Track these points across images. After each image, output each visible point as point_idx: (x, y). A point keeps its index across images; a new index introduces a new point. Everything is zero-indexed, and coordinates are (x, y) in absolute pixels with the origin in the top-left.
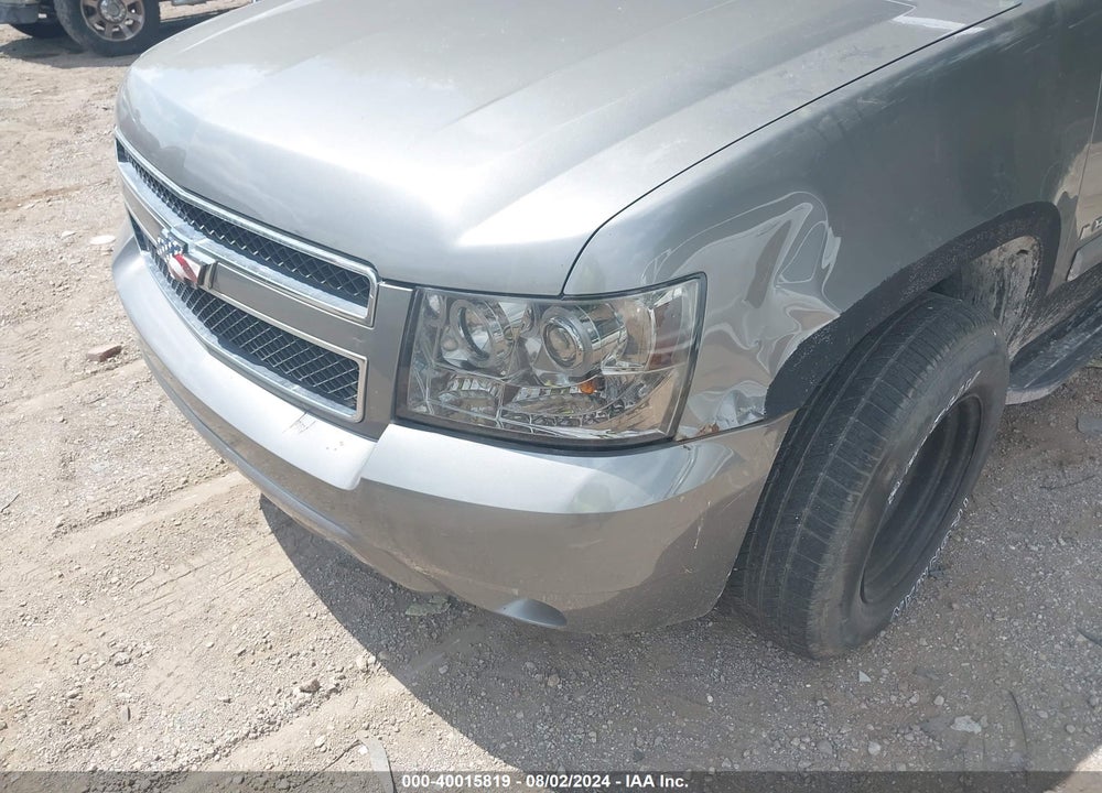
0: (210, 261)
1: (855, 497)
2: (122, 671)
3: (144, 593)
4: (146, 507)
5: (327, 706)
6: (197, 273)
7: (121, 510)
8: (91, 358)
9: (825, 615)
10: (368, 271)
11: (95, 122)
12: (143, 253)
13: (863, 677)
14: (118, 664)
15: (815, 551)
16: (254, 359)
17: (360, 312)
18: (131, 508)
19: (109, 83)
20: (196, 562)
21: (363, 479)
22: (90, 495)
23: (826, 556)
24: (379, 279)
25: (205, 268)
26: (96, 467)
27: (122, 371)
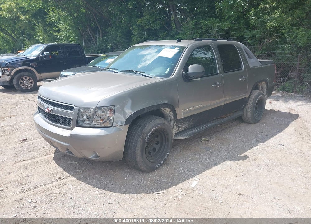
0: (52, 109)
1: (140, 139)
2: (27, 178)
3: (31, 169)
4: (31, 160)
5: (62, 180)
6: (50, 110)
7: (27, 160)
8: (21, 141)
9: (139, 158)
10: (74, 106)
11: (21, 104)
12: (39, 113)
13: (151, 176)
14: (27, 177)
15: (135, 146)
16: (57, 123)
17: (72, 112)
18: (29, 160)
19: (24, 97)
20: (41, 166)
21: (71, 134)
22: (21, 159)
23: (137, 147)
24: (75, 107)
25: (51, 109)
26: (22, 155)
27: (27, 143)
